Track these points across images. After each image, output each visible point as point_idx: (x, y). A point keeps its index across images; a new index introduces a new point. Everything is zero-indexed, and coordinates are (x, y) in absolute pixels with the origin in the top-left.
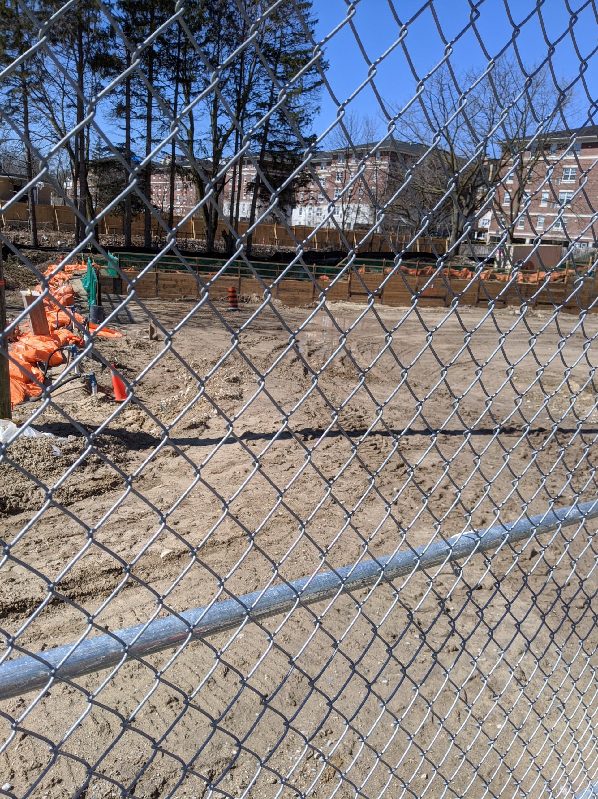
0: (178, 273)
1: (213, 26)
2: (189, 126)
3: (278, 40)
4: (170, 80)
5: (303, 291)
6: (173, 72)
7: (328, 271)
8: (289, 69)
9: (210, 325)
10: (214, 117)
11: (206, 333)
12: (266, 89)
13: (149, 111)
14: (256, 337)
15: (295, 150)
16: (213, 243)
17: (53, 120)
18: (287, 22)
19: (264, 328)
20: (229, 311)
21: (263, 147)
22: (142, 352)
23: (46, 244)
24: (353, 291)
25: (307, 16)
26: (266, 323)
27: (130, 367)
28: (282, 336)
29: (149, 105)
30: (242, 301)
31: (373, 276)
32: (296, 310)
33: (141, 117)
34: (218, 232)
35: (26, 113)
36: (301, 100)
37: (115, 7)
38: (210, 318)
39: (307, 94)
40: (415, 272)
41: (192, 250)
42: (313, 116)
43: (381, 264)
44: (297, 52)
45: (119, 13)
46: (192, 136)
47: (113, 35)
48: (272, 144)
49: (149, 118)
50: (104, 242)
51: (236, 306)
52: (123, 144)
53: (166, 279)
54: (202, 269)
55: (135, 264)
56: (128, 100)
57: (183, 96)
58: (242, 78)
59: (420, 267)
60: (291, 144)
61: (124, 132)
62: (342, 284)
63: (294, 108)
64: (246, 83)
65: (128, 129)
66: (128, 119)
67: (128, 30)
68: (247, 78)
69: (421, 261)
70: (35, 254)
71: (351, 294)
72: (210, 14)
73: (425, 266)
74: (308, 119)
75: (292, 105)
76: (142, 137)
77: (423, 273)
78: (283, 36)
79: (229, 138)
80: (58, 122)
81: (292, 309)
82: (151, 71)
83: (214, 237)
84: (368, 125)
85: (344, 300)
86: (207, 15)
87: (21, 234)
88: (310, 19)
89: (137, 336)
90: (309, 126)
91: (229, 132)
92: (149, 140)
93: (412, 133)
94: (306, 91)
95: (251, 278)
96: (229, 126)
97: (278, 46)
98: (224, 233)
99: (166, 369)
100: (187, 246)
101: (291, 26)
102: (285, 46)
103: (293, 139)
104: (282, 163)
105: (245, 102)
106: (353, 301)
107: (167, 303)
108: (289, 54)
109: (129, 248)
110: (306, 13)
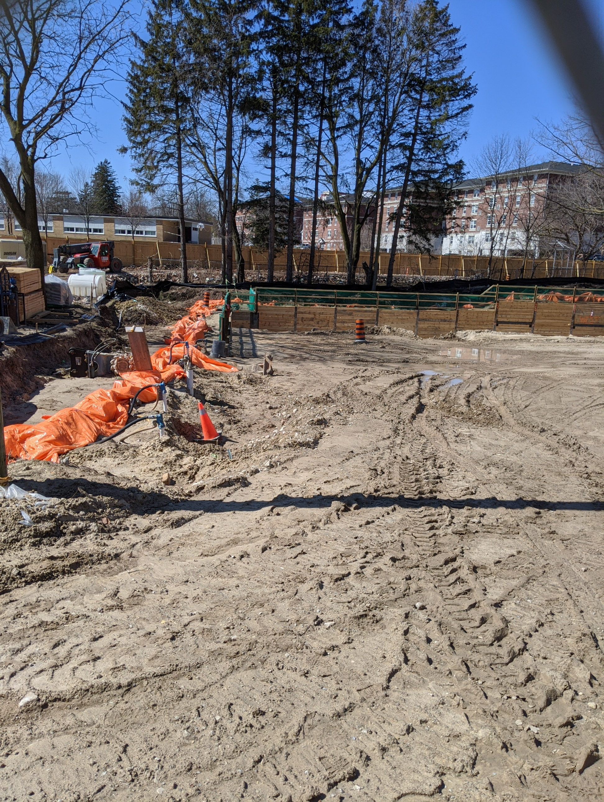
0: (317, 306)
1: (358, 61)
2: (333, 162)
3: (424, 68)
4: (315, 117)
5: (445, 321)
6: (317, 109)
7: (473, 300)
8: (435, 97)
9: (332, 358)
10: (359, 150)
11: (324, 367)
12: (411, 118)
13: (294, 149)
14: (378, 369)
15: (440, 178)
16: (354, 276)
17: (206, 163)
18: (433, 50)
19: (389, 361)
20: (356, 343)
21: (407, 176)
22: (251, 387)
23: (195, 281)
24: (499, 320)
25: (454, 42)
26: (392, 356)
27: (232, 403)
28: (406, 370)
29: (294, 144)
30: (372, 333)
31: (523, 304)
32: (430, 342)
33: (285, 155)
34: (360, 264)
35: (180, 158)
36: (447, 127)
37: (264, 52)
38: (334, 351)
39: (454, 120)
40: (572, 299)
41: (334, 283)
42: (459, 142)
43: (532, 291)
44: (443, 79)
45: (266, 57)
46: (336, 171)
47: (260, 79)
48: (415, 174)
49: (294, 156)
50: (249, 278)
51: (364, 339)
52: (268, 183)
53: (305, 313)
54: (340, 301)
55: (275, 299)
56: (274, 140)
57: (328, 133)
58: (386, 110)
59: (577, 293)
60: (435, 172)
61: (269, 172)
62: (489, 312)
63: (439, 135)
64: (390, 114)
65: (273, 168)
66: (273, 159)
67: (275, 71)
68: (391, 109)
69: (580, 286)
70: (184, 291)
71: (498, 323)
72: (355, 49)
73: (584, 291)
74: (454, 145)
75: (438, 133)
76: (286, 175)
77: (581, 300)
78: (428, 64)
79: (373, 170)
80: (210, 165)
81: (425, 340)
82: (296, 110)
83: (355, 269)
84: (520, 147)
85: (490, 329)
86: (352, 51)
87: (174, 272)
88: (457, 45)
89: (252, 370)
90: (455, 152)
91: (374, 165)
92: (293, 178)
93: (570, 152)
94: (452, 117)
95: (390, 308)
96: (373, 159)
97: (424, 75)
98: (365, 264)
99: (268, 406)
100: (328, 279)
101: (437, 53)
102: (431, 75)
103: (438, 167)
104: (426, 192)
105: (389, 135)
106: (501, 330)
107: (295, 337)
108: (435, 82)
109: (272, 283)
110: (454, 39)
